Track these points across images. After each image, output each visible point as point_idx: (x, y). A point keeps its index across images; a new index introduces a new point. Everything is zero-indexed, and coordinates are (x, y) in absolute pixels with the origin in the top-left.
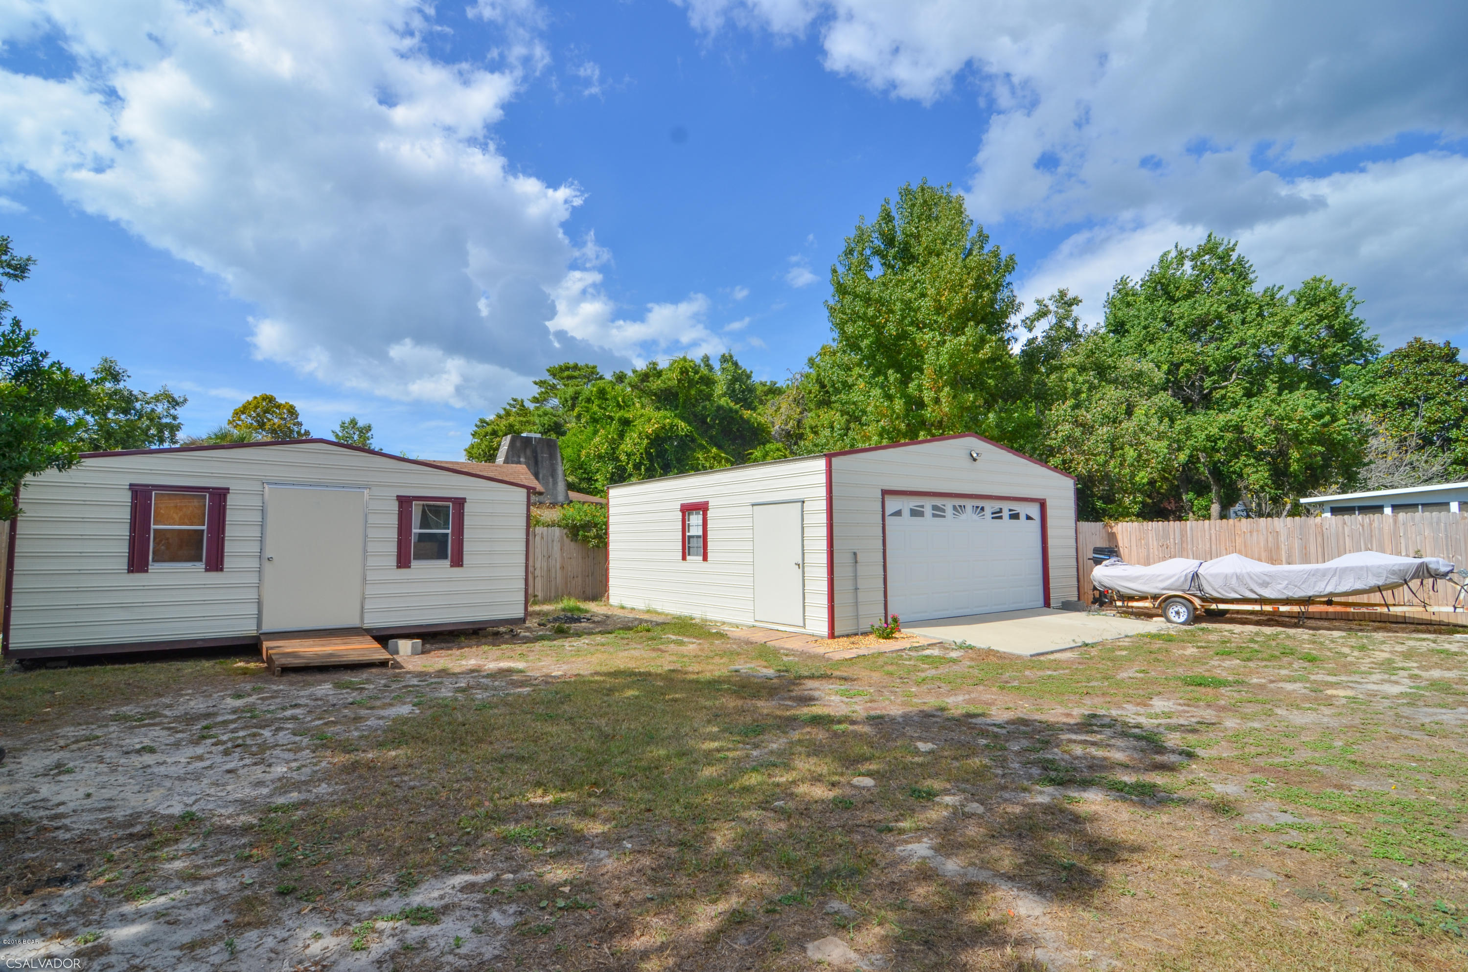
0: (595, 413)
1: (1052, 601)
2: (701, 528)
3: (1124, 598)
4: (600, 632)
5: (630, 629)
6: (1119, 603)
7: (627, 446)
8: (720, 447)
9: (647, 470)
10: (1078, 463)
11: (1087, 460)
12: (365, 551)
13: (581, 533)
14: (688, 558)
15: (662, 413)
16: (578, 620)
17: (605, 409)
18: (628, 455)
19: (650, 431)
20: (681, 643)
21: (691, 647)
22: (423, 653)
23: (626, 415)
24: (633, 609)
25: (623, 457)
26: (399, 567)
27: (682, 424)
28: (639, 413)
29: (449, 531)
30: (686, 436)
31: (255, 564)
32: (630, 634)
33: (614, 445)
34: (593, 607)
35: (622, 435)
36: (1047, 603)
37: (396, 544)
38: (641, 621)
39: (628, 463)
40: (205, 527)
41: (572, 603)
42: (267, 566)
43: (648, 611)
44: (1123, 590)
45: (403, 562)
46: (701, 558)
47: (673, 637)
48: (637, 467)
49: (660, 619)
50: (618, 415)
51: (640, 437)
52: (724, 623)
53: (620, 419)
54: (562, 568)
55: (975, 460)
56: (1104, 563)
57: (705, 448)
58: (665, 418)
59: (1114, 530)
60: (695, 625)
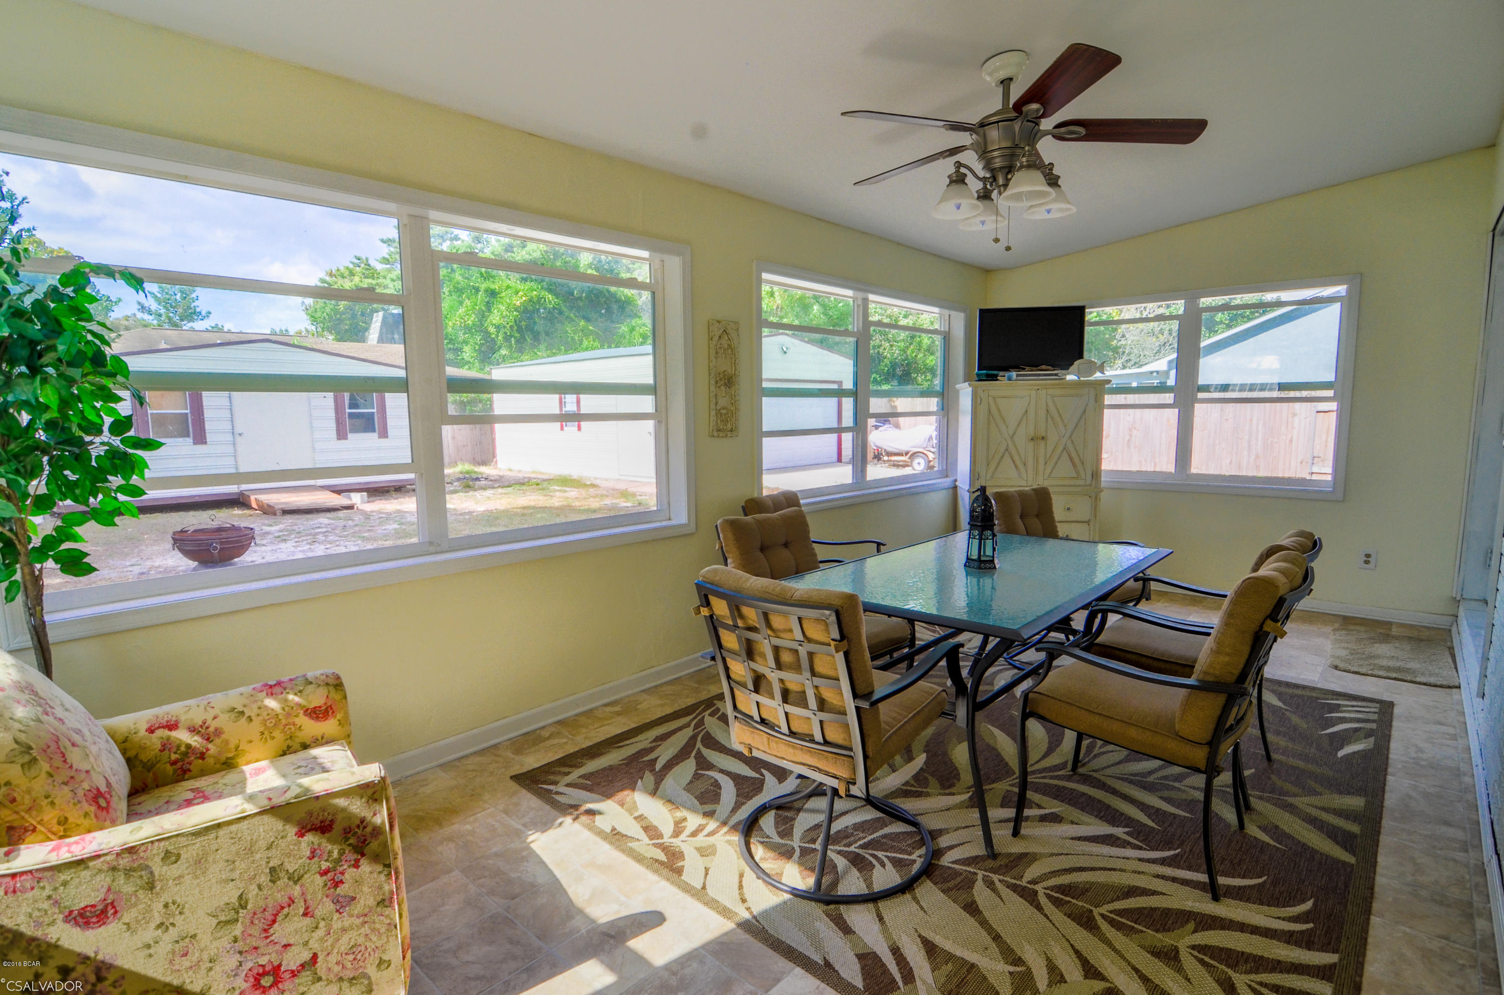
0: (458, 283)
1: (843, 458)
2: (575, 405)
3: (889, 454)
4: (499, 487)
5: (523, 484)
6: (886, 458)
7: (495, 318)
8: (588, 320)
9: (517, 341)
10: (885, 349)
11: (891, 346)
12: (312, 427)
13: (468, 408)
14: (565, 428)
15: (528, 285)
16: (477, 479)
17: (468, 279)
18: (498, 327)
19: (518, 303)
20: (565, 491)
21: (572, 493)
22: (369, 502)
23: (493, 287)
24: (520, 471)
25: (492, 330)
26: (339, 439)
27: (550, 297)
28: (505, 285)
29: (375, 410)
30: (554, 308)
31: (229, 438)
32: (524, 487)
33: (482, 316)
34: (485, 470)
35: (489, 306)
36: (839, 460)
37: (334, 421)
38: (530, 479)
39: (497, 336)
40: (188, 411)
41: (467, 467)
42: (239, 439)
43: (533, 472)
44: (889, 449)
45: (341, 435)
46: (576, 428)
47: (558, 488)
48: (507, 338)
49: (545, 477)
50: (483, 287)
51: (508, 308)
52: (596, 478)
53: (486, 291)
54: (454, 438)
55: (785, 353)
56: (881, 429)
57: (572, 320)
58: (533, 290)
59: (896, 404)
60: (574, 480)
